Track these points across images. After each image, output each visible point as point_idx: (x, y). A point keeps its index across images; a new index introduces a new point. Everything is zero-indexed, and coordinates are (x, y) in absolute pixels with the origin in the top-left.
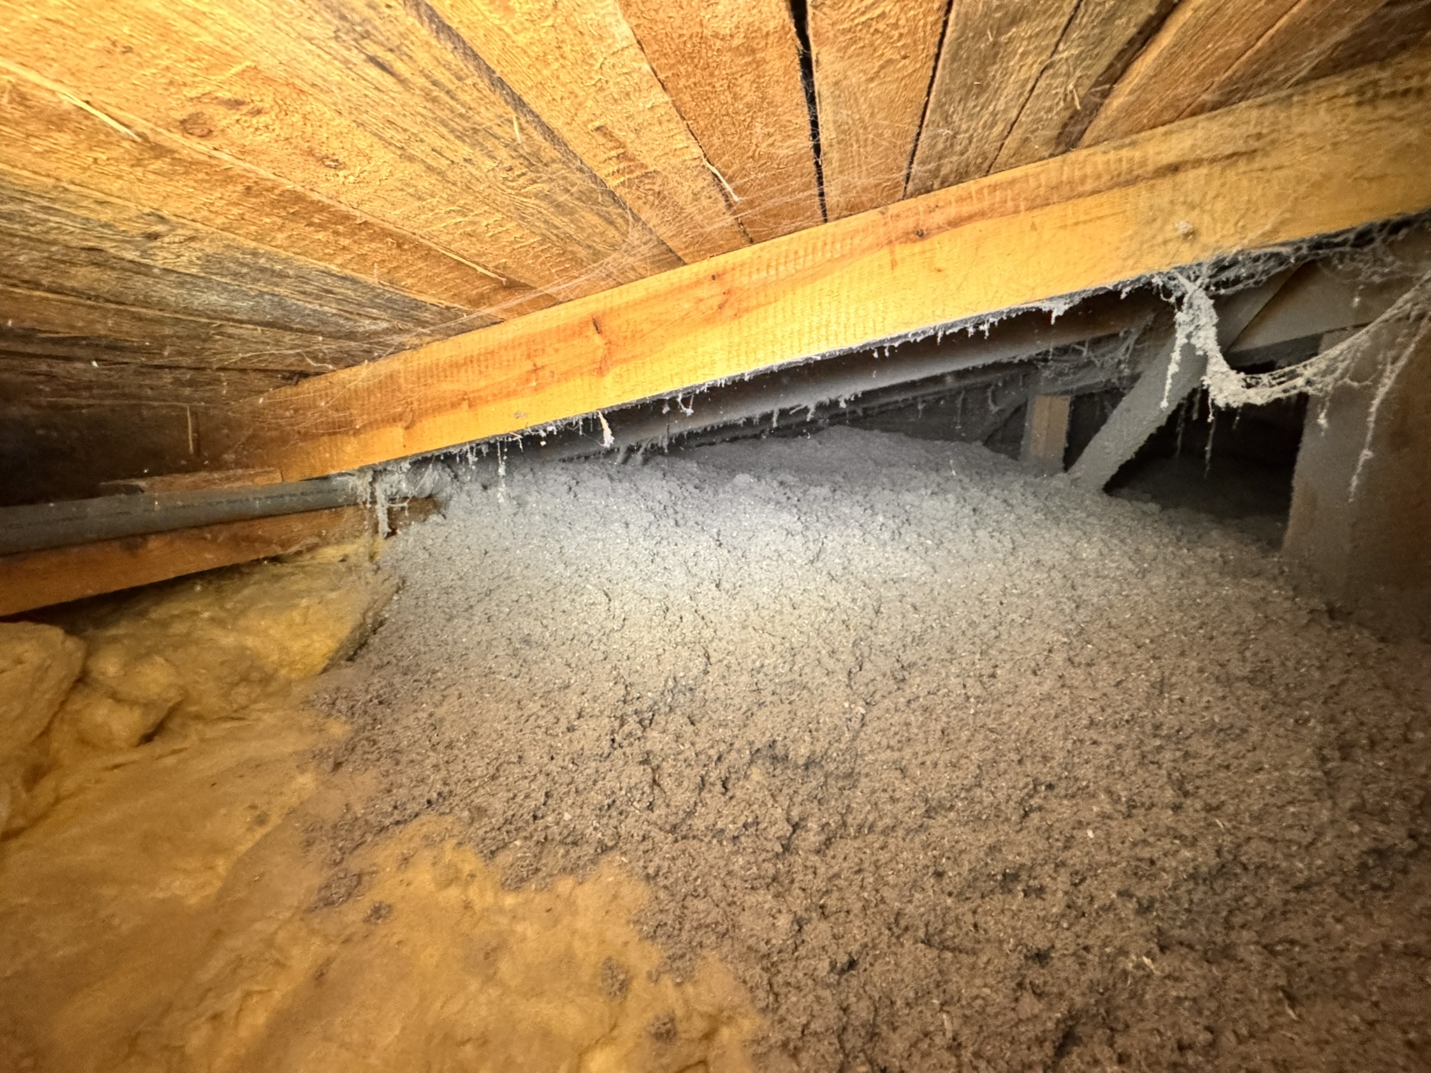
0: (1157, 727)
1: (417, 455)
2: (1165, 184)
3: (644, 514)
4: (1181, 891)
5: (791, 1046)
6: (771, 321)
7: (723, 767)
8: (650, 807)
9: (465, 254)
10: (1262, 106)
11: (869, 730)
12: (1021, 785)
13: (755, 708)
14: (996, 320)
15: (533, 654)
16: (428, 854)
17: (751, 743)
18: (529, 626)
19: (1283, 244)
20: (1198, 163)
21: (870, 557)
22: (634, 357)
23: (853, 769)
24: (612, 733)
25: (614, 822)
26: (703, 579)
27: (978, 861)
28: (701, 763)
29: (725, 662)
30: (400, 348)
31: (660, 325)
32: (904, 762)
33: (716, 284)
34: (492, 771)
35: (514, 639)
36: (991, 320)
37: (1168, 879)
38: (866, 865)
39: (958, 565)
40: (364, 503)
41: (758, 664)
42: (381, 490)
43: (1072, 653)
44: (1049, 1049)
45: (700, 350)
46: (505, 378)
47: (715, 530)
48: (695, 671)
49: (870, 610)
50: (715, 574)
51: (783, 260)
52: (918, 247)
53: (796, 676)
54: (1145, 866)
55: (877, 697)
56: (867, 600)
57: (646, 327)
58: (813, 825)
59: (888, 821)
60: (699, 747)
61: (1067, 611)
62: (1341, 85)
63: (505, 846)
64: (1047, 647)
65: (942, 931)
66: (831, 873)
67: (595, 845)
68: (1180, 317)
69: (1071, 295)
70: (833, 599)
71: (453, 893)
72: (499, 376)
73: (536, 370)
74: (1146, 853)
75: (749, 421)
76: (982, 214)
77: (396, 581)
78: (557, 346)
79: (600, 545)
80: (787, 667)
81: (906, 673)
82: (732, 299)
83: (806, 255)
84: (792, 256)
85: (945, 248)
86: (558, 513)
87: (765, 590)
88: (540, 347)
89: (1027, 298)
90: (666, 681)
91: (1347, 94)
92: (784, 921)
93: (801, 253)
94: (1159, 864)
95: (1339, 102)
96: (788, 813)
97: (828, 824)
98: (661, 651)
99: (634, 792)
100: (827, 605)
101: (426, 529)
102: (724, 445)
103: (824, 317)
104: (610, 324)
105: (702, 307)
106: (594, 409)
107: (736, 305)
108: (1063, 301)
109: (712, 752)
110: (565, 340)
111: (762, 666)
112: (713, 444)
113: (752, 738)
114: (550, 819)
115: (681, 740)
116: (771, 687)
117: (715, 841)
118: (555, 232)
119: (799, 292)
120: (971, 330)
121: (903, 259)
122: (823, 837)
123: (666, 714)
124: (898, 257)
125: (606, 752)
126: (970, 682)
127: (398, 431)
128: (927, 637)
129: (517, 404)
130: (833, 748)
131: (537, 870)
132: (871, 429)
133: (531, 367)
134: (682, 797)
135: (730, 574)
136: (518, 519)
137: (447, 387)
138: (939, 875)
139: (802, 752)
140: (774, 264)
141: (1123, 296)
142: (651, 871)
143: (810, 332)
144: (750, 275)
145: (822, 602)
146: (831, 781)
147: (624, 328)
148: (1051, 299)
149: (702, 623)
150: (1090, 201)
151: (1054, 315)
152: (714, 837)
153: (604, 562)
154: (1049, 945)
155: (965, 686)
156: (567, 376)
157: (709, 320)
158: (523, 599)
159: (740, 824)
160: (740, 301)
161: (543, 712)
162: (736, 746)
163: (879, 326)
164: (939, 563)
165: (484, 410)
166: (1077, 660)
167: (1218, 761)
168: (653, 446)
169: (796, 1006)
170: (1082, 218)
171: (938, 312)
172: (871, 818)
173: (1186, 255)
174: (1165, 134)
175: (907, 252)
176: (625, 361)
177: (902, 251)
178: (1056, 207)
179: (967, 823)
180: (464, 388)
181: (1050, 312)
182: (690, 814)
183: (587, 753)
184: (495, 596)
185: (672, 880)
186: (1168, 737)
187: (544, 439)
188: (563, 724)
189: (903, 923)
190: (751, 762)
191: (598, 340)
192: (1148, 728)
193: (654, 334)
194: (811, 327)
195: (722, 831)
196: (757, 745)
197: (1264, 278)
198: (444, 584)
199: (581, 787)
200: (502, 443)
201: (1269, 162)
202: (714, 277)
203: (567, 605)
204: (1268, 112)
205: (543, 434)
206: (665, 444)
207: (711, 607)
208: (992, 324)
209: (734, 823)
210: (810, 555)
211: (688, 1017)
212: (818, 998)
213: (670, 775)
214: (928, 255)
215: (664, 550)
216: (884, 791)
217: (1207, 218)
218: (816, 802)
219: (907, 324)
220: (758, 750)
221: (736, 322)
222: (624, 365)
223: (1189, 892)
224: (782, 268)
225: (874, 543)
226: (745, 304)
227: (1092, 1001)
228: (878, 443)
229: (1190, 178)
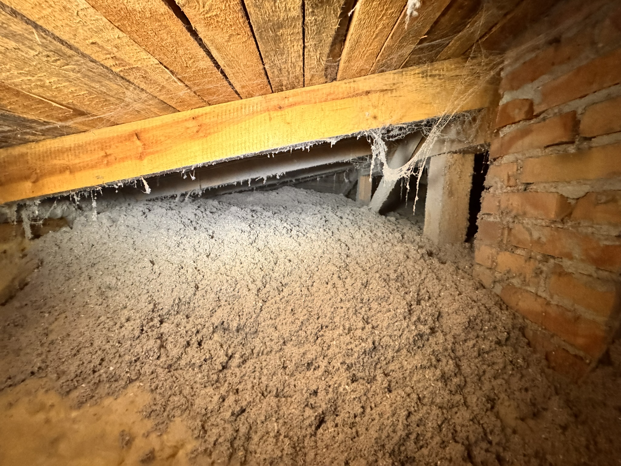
0: (362, 300)
1: (43, 196)
2: (365, 98)
3: (178, 225)
4: (361, 359)
5: (208, 451)
6: (220, 139)
7: (199, 336)
8: (158, 358)
9: (44, 96)
10: (395, 73)
11: (263, 312)
12: (316, 327)
13: (217, 308)
14: (312, 145)
15: (110, 294)
16: (26, 399)
17: (213, 324)
18: (109, 280)
19: (404, 124)
20: (376, 91)
21: (276, 241)
22: (157, 152)
23: (257, 330)
24: (142, 326)
25: (138, 368)
26: (201, 253)
27: (298, 359)
28: (188, 335)
29: (205, 289)
30: (26, 142)
31: (169, 138)
32: (276, 324)
33: (194, 121)
34: (74, 352)
35: (102, 287)
36: (310, 145)
37: (356, 355)
38: (256, 369)
39: (309, 242)
40: (13, 222)
41: (219, 289)
42: (24, 214)
43: (340, 274)
44: (313, 428)
45: (189, 151)
46: (89, 159)
47: (211, 231)
48: (189, 295)
49: (272, 263)
50: (207, 251)
51: (224, 114)
52: (279, 113)
53: (236, 293)
54: (350, 351)
55: (269, 298)
56: (271, 259)
57: (163, 138)
58: (237, 356)
59: (269, 349)
60: (187, 329)
61: (343, 259)
62: (417, 69)
63: (76, 388)
64: (332, 273)
65: (283, 390)
66: (242, 374)
67: (126, 379)
68: (373, 147)
69: (337, 137)
70: (257, 259)
71: (41, 416)
72: (86, 158)
73: (107, 156)
74: (349, 347)
75: (238, 183)
76: (302, 102)
77: (36, 261)
78: (117, 145)
79: (154, 240)
80: (232, 289)
81: (284, 288)
82: (202, 129)
83: (234, 113)
84: (228, 112)
85: (290, 114)
86: (136, 226)
87: (229, 257)
88: (108, 144)
89: (322, 137)
90: (174, 300)
91: (418, 74)
92: (216, 398)
93: (232, 111)
94: (354, 350)
95: (417, 76)
96: (227, 352)
97: (245, 354)
98: (174, 286)
99: (150, 352)
100: (254, 262)
101: (58, 235)
102: (236, 194)
103: (243, 139)
104: (143, 136)
105: (189, 131)
106: (139, 175)
107: (204, 131)
108: (334, 139)
109: (193, 330)
110: (121, 142)
111: (221, 290)
112: (231, 193)
113: (213, 322)
114: (102, 371)
115: (180, 326)
116: (225, 299)
117: (190, 369)
118: (95, 90)
119: (232, 128)
120: (303, 148)
121: (274, 117)
122: (241, 360)
123: (175, 315)
124: (272, 116)
125: (137, 335)
126: (303, 289)
127: (28, 185)
128: (293, 272)
129: (97, 172)
130: (248, 322)
131: (93, 397)
132: (300, 188)
133: (104, 154)
134: (175, 352)
135: (215, 251)
136: (112, 229)
137: (58, 162)
138: (285, 368)
139: (234, 325)
140: (220, 114)
141: (358, 139)
142: (153, 387)
143: (238, 145)
144: (210, 118)
145: (252, 260)
146: (248, 336)
147: (151, 138)
148: (330, 138)
149: (197, 273)
150: (342, 101)
151: (332, 144)
152: (190, 367)
153: (154, 248)
154: (316, 387)
155: (301, 291)
156: (123, 159)
157: (192, 138)
158: (110, 268)
159: (202, 360)
160: (206, 130)
161: (108, 321)
162: (206, 326)
163: (266, 144)
164: (302, 242)
165: (78, 175)
166: (341, 277)
167: (378, 310)
168: (194, 194)
169: (213, 434)
170: (339, 108)
171: (289, 140)
172: (262, 349)
173: (375, 125)
174: (365, 79)
175: (275, 115)
176: (153, 153)
177: (274, 114)
178: (330, 102)
179: (296, 345)
180: (68, 163)
181: (330, 143)
182: (179, 358)
183: (126, 337)
184: (96, 267)
185: (163, 389)
186: (366, 303)
187: (118, 189)
188: (118, 325)
189: (268, 390)
190: (213, 332)
191: (138, 143)
192: (359, 300)
193: (166, 142)
194: (238, 143)
195: (194, 364)
196: (216, 324)
197: (404, 135)
198: (67, 263)
199: (122, 354)
200: (93, 191)
201: (398, 94)
202: (193, 118)
203: (131, 269)
204: (396, 76)
205: (117, 187)
206: (200, 193)
207: (203, 265)
208: (311, 146)
209: (199, 359)
210: (251, 241)
211: (162, 450)
212: (224, 429)
213: (172, 342)
214: (284, 116)
215: (184, 241)
216: (268, 337)
217: (380, 112)
218: (241, 346)
219: (277, 144)
220: (216, 327)
221: (205, 139)
222: (153, 156)
223: (363, 359)
224: (224, 117)
225: (279, 235)
226: (208, 131)
227: (329, 406)
228: (301, 193)
229: (374, 97)
